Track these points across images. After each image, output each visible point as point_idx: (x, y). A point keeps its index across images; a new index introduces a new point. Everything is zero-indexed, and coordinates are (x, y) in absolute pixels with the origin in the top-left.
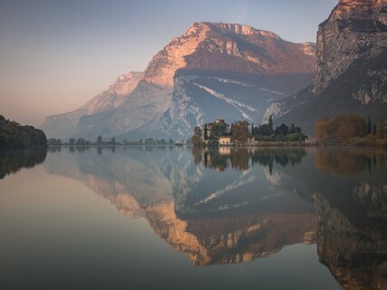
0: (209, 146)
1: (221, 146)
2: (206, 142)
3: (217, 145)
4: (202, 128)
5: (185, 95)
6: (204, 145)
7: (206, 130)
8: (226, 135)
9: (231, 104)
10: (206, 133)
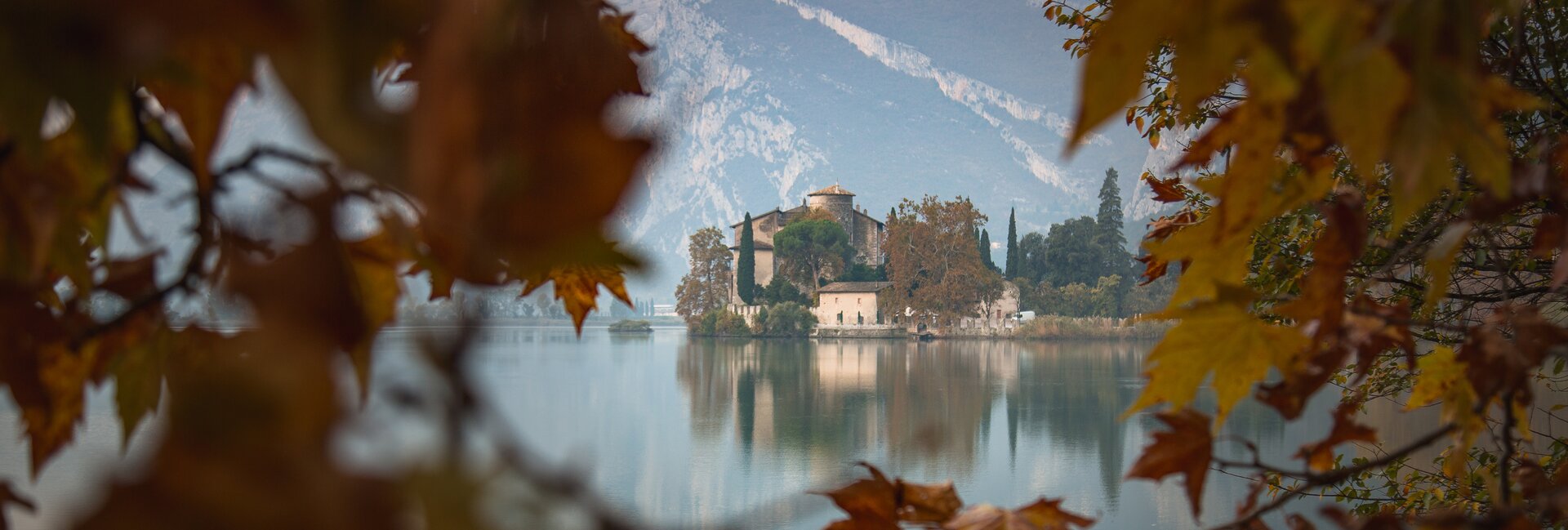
0: (761, 336)
1: (828, 337)
2: (749, 315)
3: (805, 336)
4: (730, 240)
5: (717, 55)
6: (737, 332)
7: (748, 246)
8: (856, 277)
9: (961, 108)
10: (747, 265)
